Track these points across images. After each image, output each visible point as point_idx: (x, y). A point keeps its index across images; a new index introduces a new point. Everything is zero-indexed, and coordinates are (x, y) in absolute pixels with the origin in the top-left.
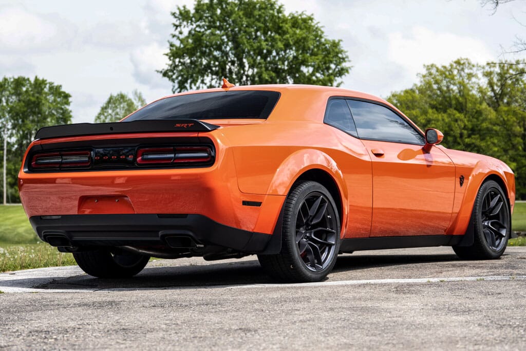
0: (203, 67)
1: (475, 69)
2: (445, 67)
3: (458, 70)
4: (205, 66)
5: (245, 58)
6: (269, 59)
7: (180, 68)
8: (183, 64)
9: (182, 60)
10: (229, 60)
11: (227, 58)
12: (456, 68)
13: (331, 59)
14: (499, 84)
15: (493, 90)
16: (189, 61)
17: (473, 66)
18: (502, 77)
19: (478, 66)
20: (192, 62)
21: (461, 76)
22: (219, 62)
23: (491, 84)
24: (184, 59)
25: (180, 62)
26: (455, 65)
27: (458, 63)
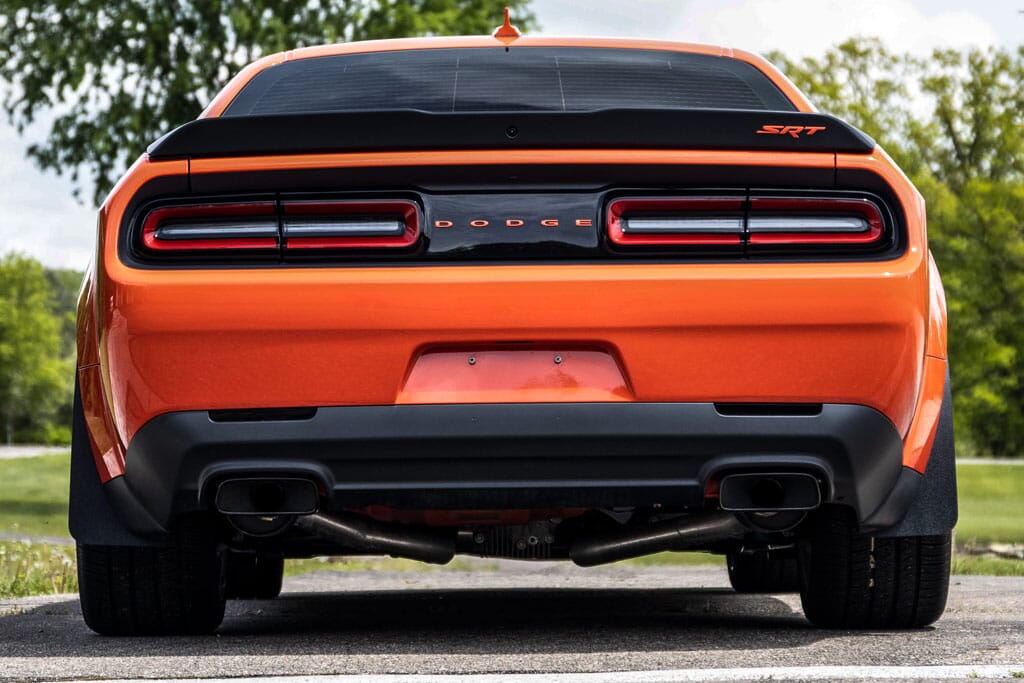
0: (98, 36)
1: (899, 68)
2: (810, 62)
3: (851, 71)
4: (104, 33)
5: (227, 13)
6: (297, 19)
7: (31, 37)
8: (41, 27)
9: (35, 16)
10: (178, 17)
11: (172, 13)
12: (843, 65)
13: (484, 22)
14: (969, 114)
15: (951, 133)
16: (56, 18)
17: (895, 60)
18: (978, 92)
19: (909, 60)
20: (65, 22)
21: (858, 88)
22: (148, 24)
23: (945, 115)
24: (40, 10)
25: (29, 19)
26: (840, 56)
27: (850, 49)
